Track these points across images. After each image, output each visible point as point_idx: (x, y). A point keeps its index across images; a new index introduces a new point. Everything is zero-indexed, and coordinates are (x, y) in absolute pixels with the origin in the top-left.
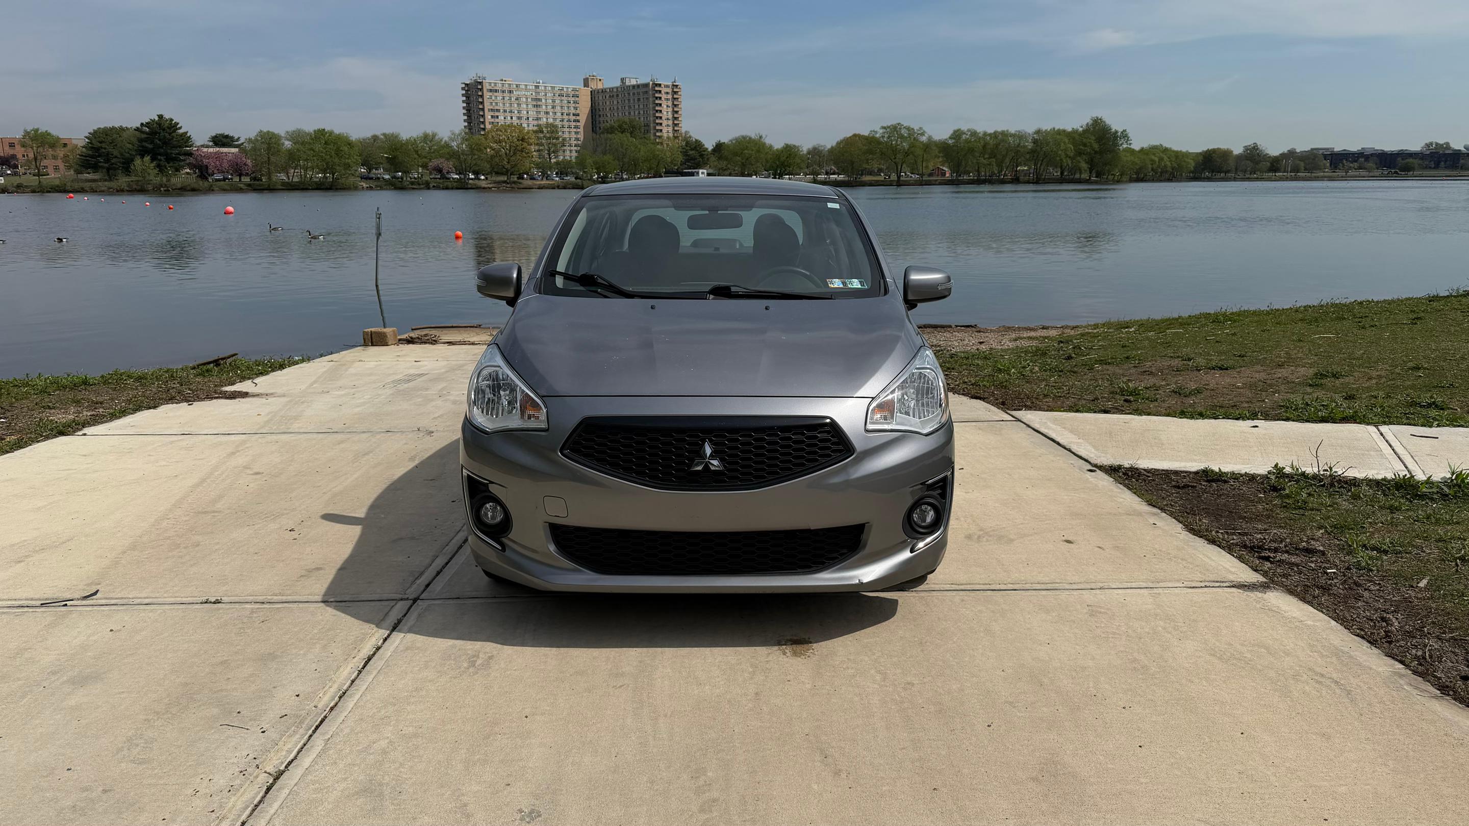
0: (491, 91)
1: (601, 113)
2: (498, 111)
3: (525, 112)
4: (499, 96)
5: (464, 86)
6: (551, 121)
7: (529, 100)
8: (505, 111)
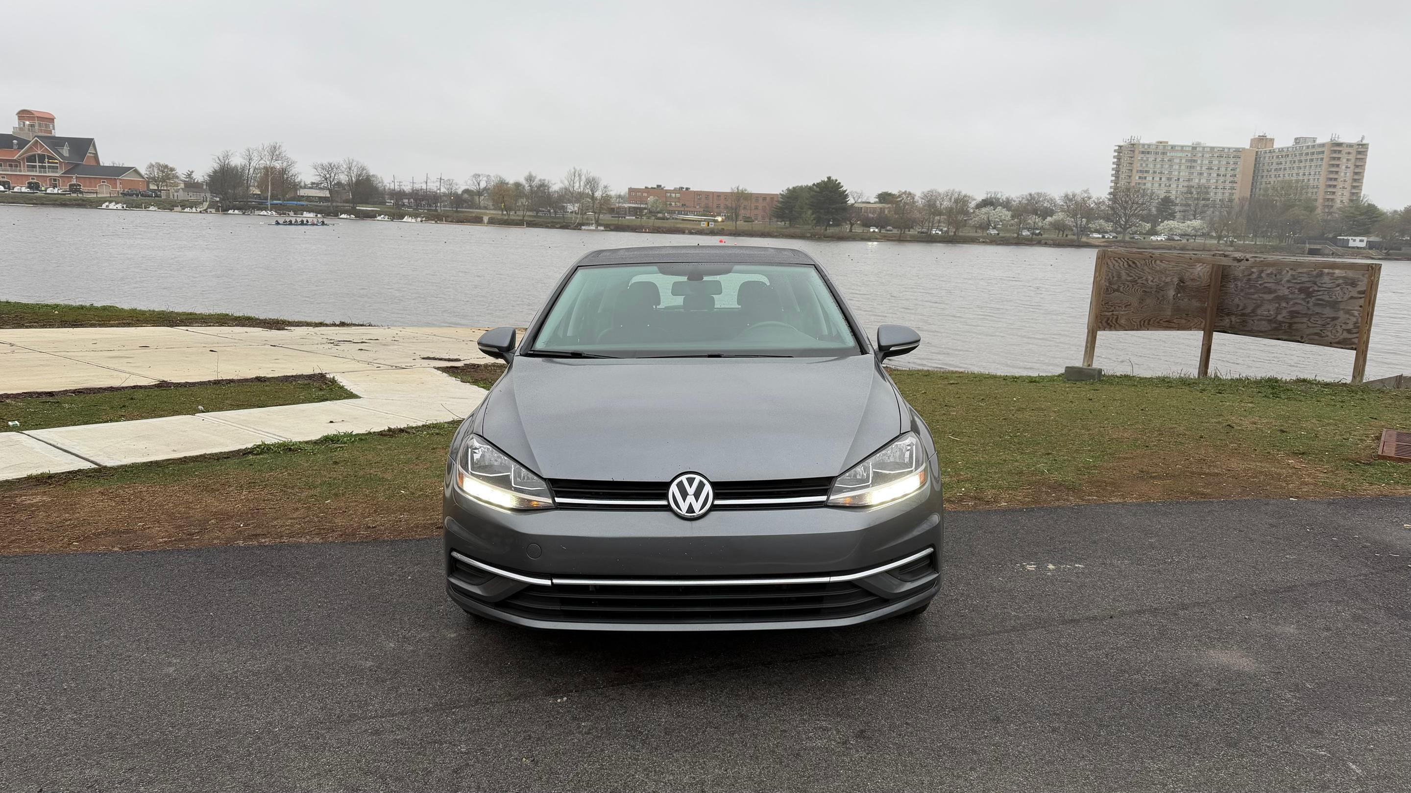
0: (1143, 153)
1: (1265, 173)
2: (1147, 172)
3: (1176, 173)
4: (1151, 158)
5: (1117, 148)
6: (1203, 181)
7: (1183, 161)
8: (1155, 172)
